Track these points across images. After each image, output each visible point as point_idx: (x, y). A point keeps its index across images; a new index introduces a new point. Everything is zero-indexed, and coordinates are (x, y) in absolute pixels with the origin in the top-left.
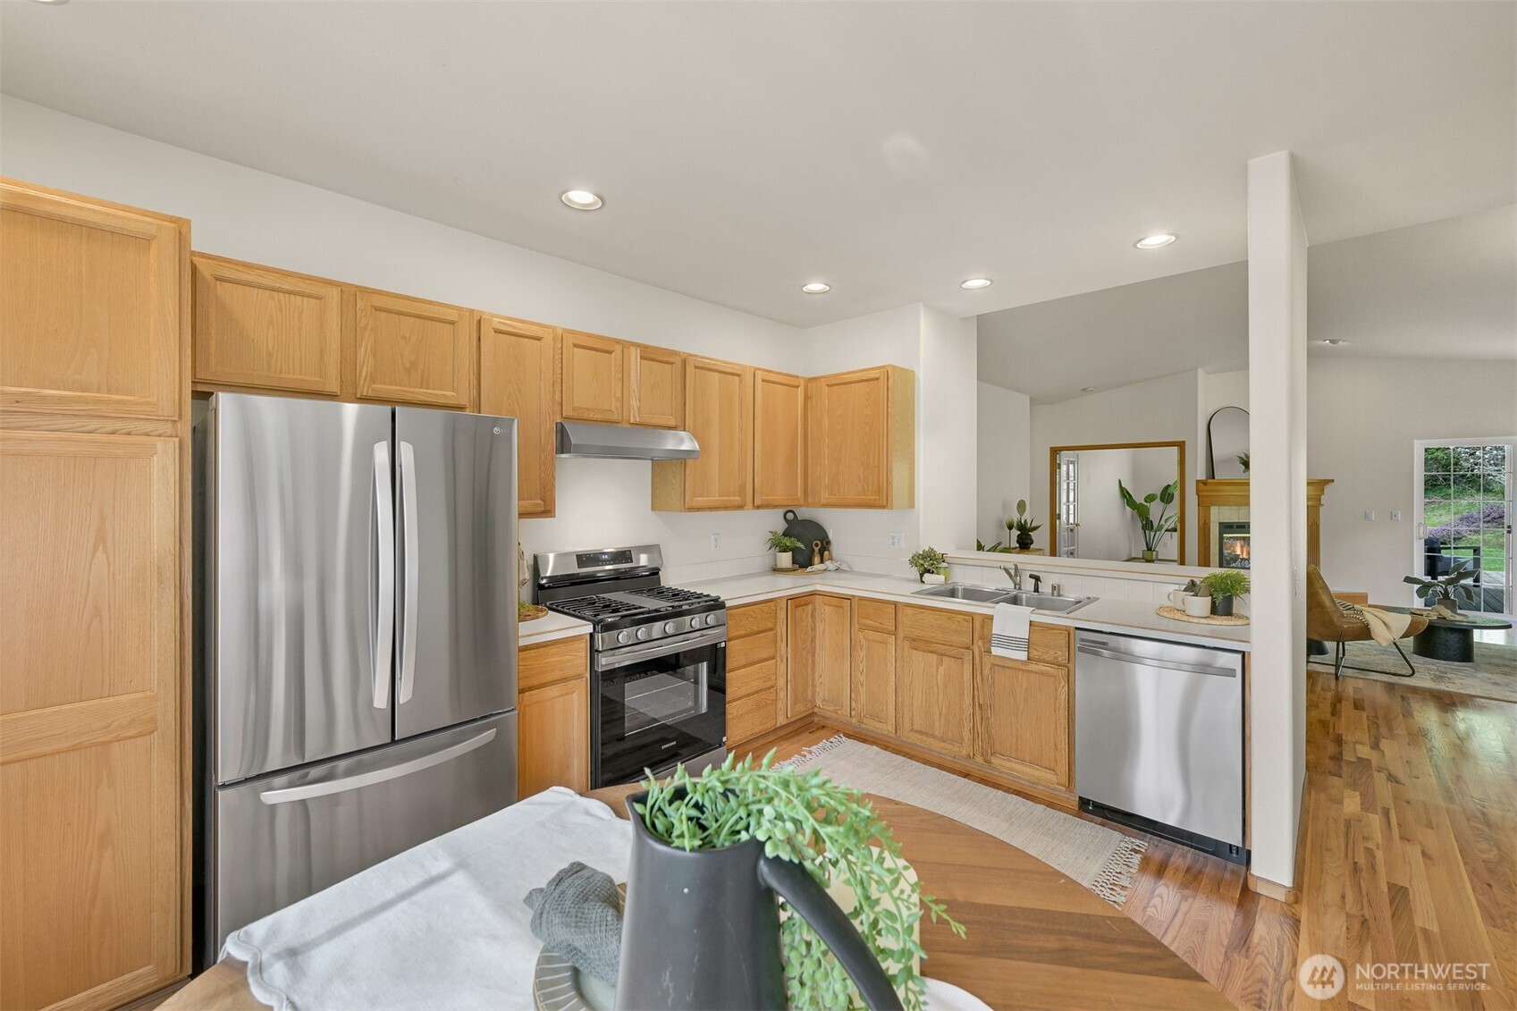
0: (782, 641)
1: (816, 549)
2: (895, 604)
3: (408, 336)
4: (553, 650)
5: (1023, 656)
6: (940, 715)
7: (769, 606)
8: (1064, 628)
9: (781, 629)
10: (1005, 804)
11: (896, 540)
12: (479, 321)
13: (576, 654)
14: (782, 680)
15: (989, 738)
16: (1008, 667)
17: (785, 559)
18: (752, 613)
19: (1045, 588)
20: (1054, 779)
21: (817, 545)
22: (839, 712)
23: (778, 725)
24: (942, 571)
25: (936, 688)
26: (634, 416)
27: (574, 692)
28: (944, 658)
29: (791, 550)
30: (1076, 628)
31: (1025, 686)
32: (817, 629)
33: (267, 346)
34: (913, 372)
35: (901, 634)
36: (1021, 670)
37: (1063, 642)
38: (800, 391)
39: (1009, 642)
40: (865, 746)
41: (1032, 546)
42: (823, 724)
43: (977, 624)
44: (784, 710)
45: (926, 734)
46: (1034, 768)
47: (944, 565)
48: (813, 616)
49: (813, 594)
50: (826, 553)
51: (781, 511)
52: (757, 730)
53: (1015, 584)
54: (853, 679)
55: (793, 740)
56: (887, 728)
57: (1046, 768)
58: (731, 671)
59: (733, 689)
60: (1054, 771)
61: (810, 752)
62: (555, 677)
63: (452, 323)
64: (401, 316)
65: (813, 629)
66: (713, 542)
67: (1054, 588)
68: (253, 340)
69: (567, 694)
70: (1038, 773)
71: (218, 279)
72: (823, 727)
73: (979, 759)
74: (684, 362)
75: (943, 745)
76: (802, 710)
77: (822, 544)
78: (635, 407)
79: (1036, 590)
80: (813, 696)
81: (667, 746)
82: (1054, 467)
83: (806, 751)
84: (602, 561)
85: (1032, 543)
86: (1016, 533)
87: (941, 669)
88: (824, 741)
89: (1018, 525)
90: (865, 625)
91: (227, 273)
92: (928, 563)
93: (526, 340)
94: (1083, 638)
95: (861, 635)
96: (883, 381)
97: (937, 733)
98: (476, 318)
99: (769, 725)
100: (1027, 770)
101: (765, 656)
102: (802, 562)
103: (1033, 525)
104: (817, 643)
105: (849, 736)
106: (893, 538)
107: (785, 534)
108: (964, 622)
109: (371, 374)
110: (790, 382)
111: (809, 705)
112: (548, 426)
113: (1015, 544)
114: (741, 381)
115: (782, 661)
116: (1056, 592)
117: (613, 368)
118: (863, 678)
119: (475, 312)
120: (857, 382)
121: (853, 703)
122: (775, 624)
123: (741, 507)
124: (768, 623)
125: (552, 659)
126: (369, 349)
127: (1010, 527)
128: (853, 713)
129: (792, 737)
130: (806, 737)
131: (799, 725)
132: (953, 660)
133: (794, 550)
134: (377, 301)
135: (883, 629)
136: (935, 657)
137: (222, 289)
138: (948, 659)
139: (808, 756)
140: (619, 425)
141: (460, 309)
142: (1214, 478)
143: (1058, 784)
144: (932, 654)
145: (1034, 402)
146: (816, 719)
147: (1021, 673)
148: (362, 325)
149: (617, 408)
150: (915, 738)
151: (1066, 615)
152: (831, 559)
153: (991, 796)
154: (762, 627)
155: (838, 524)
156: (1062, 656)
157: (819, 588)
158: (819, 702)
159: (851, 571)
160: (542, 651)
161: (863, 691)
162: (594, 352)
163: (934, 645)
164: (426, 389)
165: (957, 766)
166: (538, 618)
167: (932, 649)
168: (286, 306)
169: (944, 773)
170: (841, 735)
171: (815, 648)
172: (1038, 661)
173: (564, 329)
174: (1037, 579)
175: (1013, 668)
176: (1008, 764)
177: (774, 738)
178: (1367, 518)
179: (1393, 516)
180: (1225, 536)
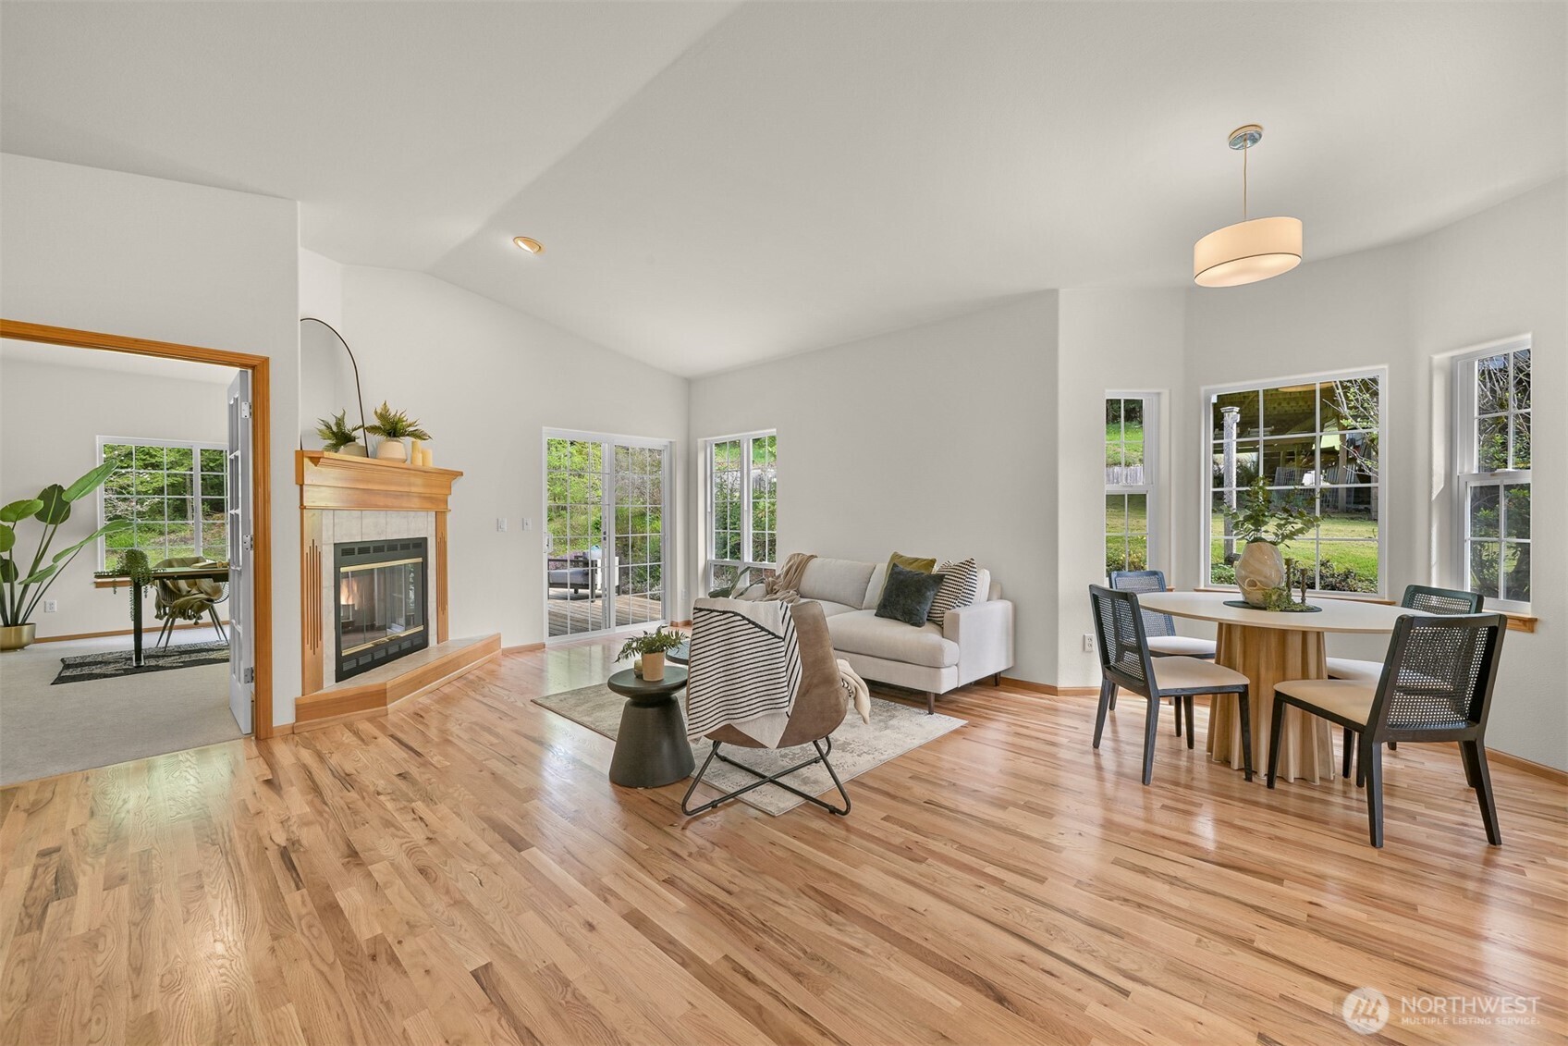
178: (499, 527)
179: (524, 524)
180: (343, 570)
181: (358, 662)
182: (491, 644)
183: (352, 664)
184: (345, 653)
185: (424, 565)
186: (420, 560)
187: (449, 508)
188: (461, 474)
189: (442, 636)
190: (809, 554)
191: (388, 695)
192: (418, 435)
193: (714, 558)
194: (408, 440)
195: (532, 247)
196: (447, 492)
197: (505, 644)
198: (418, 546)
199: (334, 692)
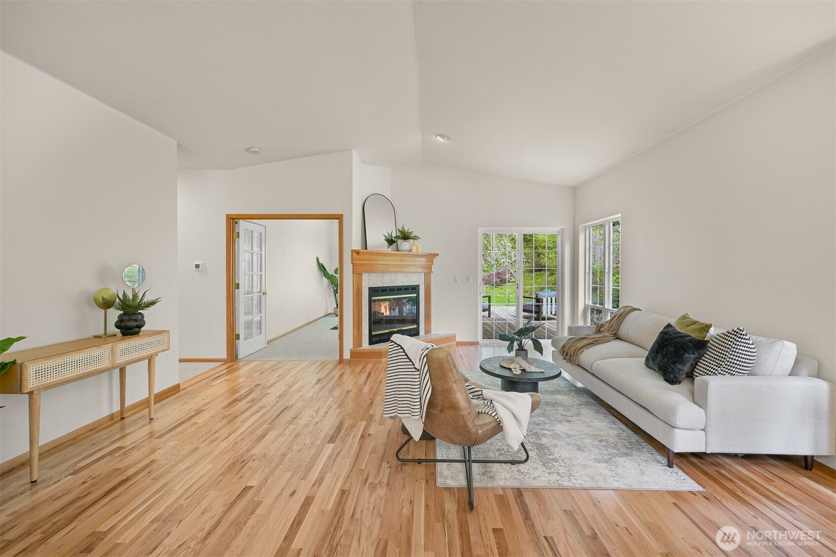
41: (142, 328)
82: (233, 236)
85: (143, 326)
86: (114, 314)
103: (145, 300)
113: (112, 329)
142: (366, 249)
178: (455, 281)
179: (468, 279)
180: (373, 298)
181: (380, 338)
182: (451, 338)
183: (377, 339)
184: (373, 333)
185: (418, 297)
186: (415, 295)
187: (432, 271)
188: (438, 255)
189: (428, 331)
190: (635, 307)
191: (382, 354)
192: (415, 238)
193: (591, 304)
194: (411, 241)
195: (443, 138)
196: (431, 264)
197: (457, 340)
198: (415, 289)
199: (367, 349)
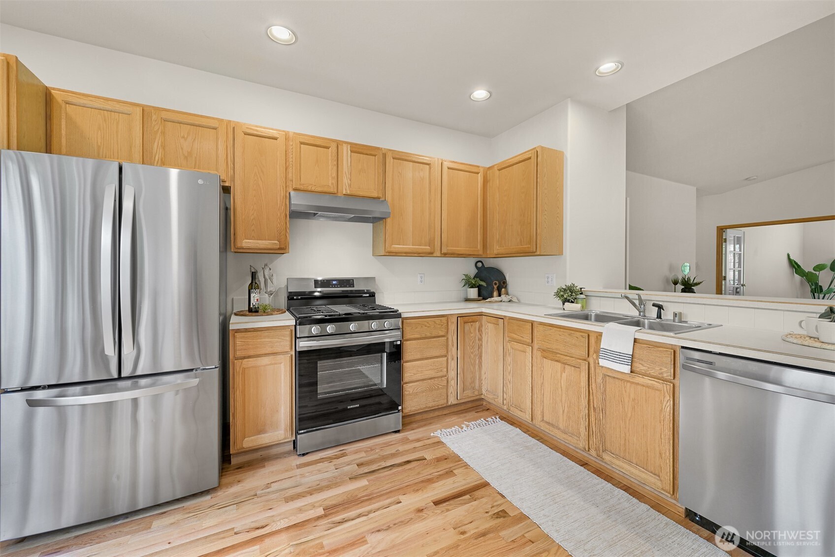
0: (453, 345)
1: (495, 287)
2: (532, 323)
3: (186, 136)
4: (266, 333)
5: (626, 369)
6: (564, 411)
7: (441, 320)
8: (671, 347)
9: (452, 337)
10: (609, 497)
11: (550, 280)
12: (234, 128)
13: (283, 338)
14: (453, 373)
15: (601, 436)
16: (617, 378)
17: (473, 293)
18: (426, 323)
19: (667, 315)
20: (659, 484)
21: (496, 284)
22: (496, 400)
23: (449, 403)
24: (580, 301)
25: (560, 390)
26: (346, 190)
27: (282, 363)
28: (566, 366)
29: (478, 287)
30: (683, 347)
31: (632, 396)
32: (483, 340)
33: (97, 143)
34: (563, 152)
35: (536, 346)
36: (628, 381)
37: (669, 359)
38: (480, 178)
39: (617, 356)
40: (512, 427)
42: (488, 408)
43: (592, 340)
44: (454, 394)
45: (553, 425)
46: (640, 471)
47: (582, 296)
48: (480, 330)
49: (481, 314)
50: (503, 289)
51: (474, 260)
52: (430, 405)
53: (640, 312)
54: (505, 377)
55: (461, 415)
56: (526, 417)
57: (652, 473)
58: (407, 362)
59: (409, 374)
60: (659, 476)
61: (467, 426)
62: (267, 352)
63: (215, 129)
64: (181, 125)
65: (480, 339)
66: (419, 279)
67: (675, 315)
68: (89, 139)
69: (276, 364)
70: (643, 475)
71: (67, 103)
72: (488, 409)
73: (593, 452)
74: (384, 156)
75: (565, 436)
76: (469, 395)
77: (500, 283)
78: (347, 184)
79: (659, 316)
80: (480, 386)
81: (352, 407)
82: (721, 241)
83: (465, 424)
84: (332, 285)
87: (564, 375)
88: (482, 419)
89: (682, 281)
90: (513, 338)
91: (70, 99)
92: (569, 294)
93: (267, 139)
94: (689, 356)
95: (509, 346)
96: (533, 160)
97: (561, 426)
98: (232, 126)
99: (442, 402)
100: (633, 470)
101: (437, 354)
102: (484, 295)
103: (695, 282)
104: (483, 350)
105: (502, 418)
106: (548, 278)
107: (475, 277)
108: (581, 338)
109: (162, 160)
110: (472, 171)
111: (476, 393)
112: (282, 194)
114: (430, 168)
115: (453, 359)
116: (677, 319)
117: (330, 158)
118: (510, 377)
119: (232, 122)
120: (517, 163)
121: (505, 394)
122: (447, 332)
123: (430, 254)
124: (440, 332)
125: (264, 340)
126: (160, 144)
127: (675, 283)
128: (505, 402)
129: (462, 413)
130: (472, 414)
131: (470, 405)
132: (573, 368)
133: (480, 287)
134: (164, 115)
135: (523, 341)
136: (559, 365)
137: (69, 108)
138: (570, 367)
139: (465, 428)
140: (336, 195)
141: (221, 121)
143: (662, 489)
144: (558, 363)
145: (701, 193)
146: (484, 403)
147: (629, 384)
148: (155, 130)
149: (332, 184)
150: (544, 427)
151: (674, 335)
152: (507, 294)
153: (599, 487)
154: (435, 333)
155: (512, 269)
156: (667, 373)
157: (484, 310)
158: (484, 392)
159: (519, 301)
160: (255, 334)
161: (510, 386)
162: (316, 147)
163: (558, 355)
164: (199, 169)
165: (579, 455)
166: (272, 315)
167: (557, 359)
168: (108, 117)
169: (565, 458)
170: (497, 417)
171: (481, 353)
172: (644, 375)
173: (294, 133)
174: (660, 307)
175: (622, 380)
176: (617, 462)
177: (448, 412)
